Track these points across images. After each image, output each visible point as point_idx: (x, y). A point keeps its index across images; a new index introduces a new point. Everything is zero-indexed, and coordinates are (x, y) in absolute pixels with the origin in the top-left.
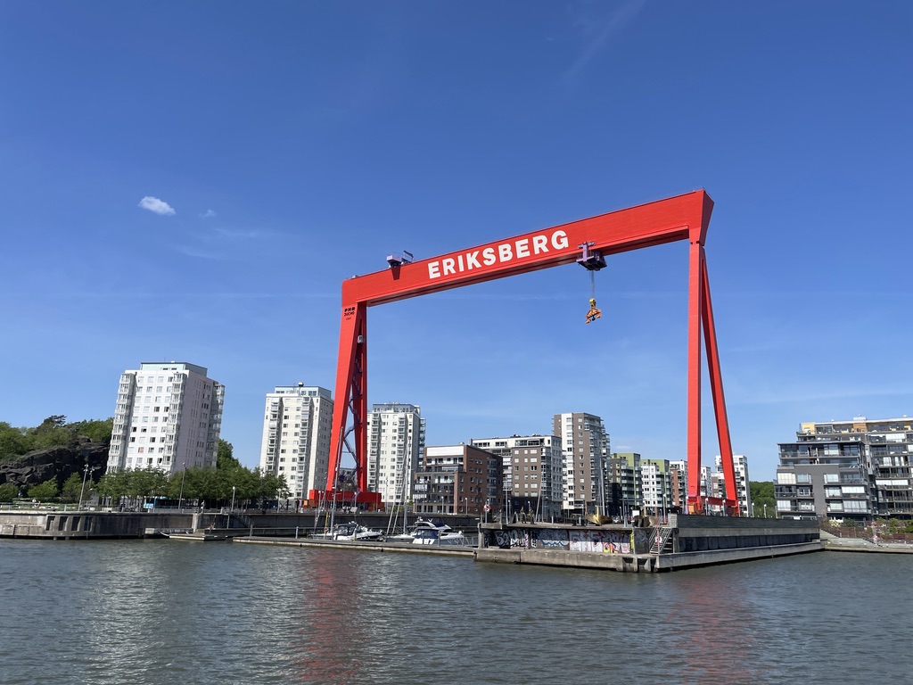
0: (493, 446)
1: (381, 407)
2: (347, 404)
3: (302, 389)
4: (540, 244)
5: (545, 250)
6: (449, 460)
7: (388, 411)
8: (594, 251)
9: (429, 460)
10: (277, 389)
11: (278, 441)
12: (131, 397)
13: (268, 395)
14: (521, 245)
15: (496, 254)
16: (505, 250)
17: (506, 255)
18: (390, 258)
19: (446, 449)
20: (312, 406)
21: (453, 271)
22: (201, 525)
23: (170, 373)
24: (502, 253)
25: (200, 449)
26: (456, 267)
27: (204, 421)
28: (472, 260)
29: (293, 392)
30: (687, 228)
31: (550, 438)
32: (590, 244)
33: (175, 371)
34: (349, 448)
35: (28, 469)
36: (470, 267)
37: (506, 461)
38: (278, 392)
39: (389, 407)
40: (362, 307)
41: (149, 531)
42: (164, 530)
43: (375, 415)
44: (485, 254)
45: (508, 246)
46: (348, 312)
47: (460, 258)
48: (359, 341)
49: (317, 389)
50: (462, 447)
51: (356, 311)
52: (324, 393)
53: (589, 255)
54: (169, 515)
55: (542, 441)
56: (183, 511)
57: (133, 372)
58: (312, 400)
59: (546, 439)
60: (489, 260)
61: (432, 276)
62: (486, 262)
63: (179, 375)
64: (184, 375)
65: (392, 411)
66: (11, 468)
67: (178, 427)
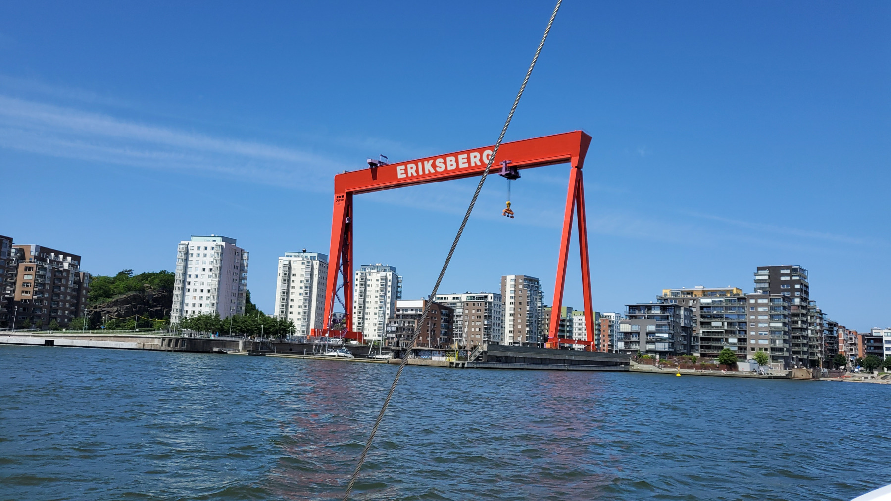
0: (450, 300)
1: (367, 268)
2: (338, 268)
3: (305, 254)
4: (475, 159)
5: (479, 163)
6: (412, 310)
7: (372, 271)
8: (511, 167)
9: (399, 310)
10: (286, 254)
11: (288, 293)
12: (186, 260)
13: (280, 258)
14: (462, 158)
15: (445, 163)
16: (451, 161)
17: (452, 165)
18: (369, 161)
19: (412, 303)
20: (312, 268)
21: (415, 174)
22: (244, 348)
23: (213, 244)
24: (449, 163)
25: (233, 298)
26: (417, 171)
27: (235, 278)
28: (428, 166)
29: (299, 256)
30: (569, 156)
31: (492, 295)
32: (508, 162)
33: (215, 243)
34: (339, 300)
35: (115, 309)
36: (427, 172)
37: (459, 311)
38: (287, 256)
39: (373, 267)
40: (349, 195)
41: (216, 349)
42: (224, 349)
43: (362, 274)
44: (437, 163)
45: (453, 158)
46: (338, 199)
47: (420, 164)
48: (347, 221)
49: (316, 255)
50: (422, 301)
51: (344, 198)
52: (322, 258)
53: (506, 170)
54: (226, 341)
55: (486, 297)
56: (233, 339)
57: (186, 243)
58: (312, 263)
59: (490, 296)
60: (440, 167)
61: (400, 176)
62: (438, 169)
63: (218, 246)
64: (222, 246)
65: (375, 271)
66: (104, 307)
67: (219, 282)
